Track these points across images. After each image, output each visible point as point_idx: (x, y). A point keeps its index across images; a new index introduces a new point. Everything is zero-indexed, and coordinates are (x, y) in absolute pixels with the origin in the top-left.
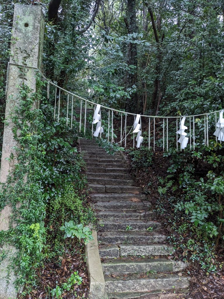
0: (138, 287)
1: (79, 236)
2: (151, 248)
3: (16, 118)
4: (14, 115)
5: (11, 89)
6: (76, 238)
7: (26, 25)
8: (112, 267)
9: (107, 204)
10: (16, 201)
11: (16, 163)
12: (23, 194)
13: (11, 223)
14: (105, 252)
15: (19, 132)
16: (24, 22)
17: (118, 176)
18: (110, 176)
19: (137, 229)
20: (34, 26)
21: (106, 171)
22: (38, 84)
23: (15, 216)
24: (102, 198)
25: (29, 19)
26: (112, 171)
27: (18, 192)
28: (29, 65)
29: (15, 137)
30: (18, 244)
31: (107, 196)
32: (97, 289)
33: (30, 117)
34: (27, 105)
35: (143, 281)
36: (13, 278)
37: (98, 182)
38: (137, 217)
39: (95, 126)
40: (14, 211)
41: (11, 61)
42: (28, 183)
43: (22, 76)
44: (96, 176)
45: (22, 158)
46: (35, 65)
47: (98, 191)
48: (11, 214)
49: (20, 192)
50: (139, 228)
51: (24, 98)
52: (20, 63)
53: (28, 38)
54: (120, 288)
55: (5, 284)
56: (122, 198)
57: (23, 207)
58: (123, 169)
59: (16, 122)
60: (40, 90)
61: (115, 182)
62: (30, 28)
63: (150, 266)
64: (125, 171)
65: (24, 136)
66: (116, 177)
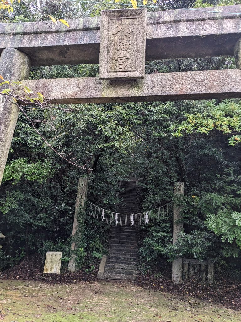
0: (116, 276)
1: (97, 256)
2: (127, 266)
3: (78, 215)
4: (77, 214)
5: (77, 205)
6: (96, 257)
7: (82, 185)
8: (109, 270)
9: (117, 248)
10: (77, 241)
11: (77, 229)
12: (78, 239)
13: (75, 248)
14: (108, 265)
15: (78, 219)
16: (82, 184)
17: (130, 235)
18: (125, 235)
19: (126, 260)
20: (84, 185)
21: (124, 232)
22: (85, 204)
23: (76, 246)
24: (116, 246)
25: (83, 183)
26: (127, 232)
27: (77, 238)
28: (83, 198)
29: (77, 221)
30: (76, 254)
31: (119, 245)
32: (100, 273)
33: (82, 215)
34: (81, 211)
35: (118, 274)
36: (74, 265)
37: (117, 238)
38: (129, 255)
39: (102, 217)
40: (76, 244)
41: (77, 197)
42: (80, 235)
43: (80, 201)
44: (117, 234)
45: (79, 227)
46: (84, 198)
47: (115, 242)
48: (75, 245)
49: (78, 238)
50: (127, 259)
51: (81, 209)
52: (80, 197)
53: (82, 189)
54: (109, 275)
55: (72, 266)
56: (126, 246)
57: (78, 243)
58: (135, 231)
59: (78, 216)
60: (85, 206)
61: (127, 238)
62: (83, 186)
63: (124, 271)
64: (135, 232)
65: (80, 221)
66: (128, 236)
